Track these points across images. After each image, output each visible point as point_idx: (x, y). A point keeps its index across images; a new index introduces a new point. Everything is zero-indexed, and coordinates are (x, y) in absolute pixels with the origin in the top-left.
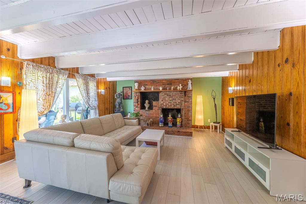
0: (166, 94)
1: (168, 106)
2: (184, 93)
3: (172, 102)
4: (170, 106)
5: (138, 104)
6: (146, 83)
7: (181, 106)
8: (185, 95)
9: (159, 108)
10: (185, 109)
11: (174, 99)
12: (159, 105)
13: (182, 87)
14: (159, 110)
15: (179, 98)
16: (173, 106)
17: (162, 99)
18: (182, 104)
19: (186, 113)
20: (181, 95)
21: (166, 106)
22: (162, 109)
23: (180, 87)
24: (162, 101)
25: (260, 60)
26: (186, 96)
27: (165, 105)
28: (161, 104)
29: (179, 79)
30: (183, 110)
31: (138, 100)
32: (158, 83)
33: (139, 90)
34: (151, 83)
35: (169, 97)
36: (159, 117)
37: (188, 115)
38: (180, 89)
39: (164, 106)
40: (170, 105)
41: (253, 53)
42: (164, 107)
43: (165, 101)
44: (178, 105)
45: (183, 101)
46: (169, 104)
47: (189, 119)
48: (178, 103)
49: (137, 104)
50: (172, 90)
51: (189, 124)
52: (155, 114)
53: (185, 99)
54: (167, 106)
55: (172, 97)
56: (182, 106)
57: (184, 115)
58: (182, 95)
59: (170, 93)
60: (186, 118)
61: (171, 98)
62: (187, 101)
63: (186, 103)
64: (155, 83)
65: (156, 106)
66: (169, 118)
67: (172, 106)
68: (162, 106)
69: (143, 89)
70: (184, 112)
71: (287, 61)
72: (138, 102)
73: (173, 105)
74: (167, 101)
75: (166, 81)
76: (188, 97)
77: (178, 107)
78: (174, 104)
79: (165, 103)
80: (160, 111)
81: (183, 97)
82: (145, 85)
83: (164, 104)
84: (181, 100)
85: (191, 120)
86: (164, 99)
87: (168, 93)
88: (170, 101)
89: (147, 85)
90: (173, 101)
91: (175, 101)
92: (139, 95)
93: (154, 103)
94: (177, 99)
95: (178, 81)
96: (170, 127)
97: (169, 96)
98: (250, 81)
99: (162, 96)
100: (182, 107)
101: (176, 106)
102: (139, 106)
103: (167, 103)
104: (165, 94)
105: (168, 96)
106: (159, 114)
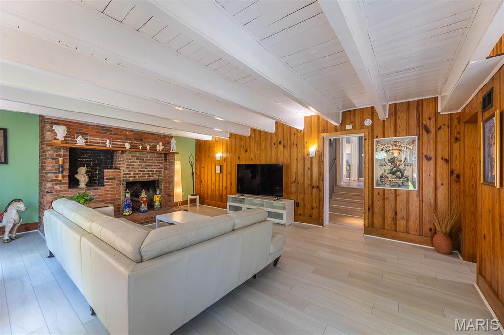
0: (136, 156)
1: (139, 177)
2: (165, 157)
3: (146, 170)
4: (142, 177)
5: (63, 177)
6: (84, 131)
7: (159, 176)
8: (166, 159)
9: (120, 181)
10: (165, 180)
11: (149, 165)
12: (120, 175)
13: (164, 147)
14: (121, 186)
15: (156, 164)
16: (148, 177)
17: (127, 165)
18: (161, 173)
19: (166, 187)
20: (159, 159)
21: (135, 177)
22: (126, 182)
23: (160, 148)
24: (127, 168)
25: (257, 136)
26: (166, 161)
27: (132, 175)
28: (124, 174)
29: (154, 134)
30: (162, 182)
31: (63, 166)
32: (116, 134)
33: (67, 143)
34: (98, 132)
35: (140, 162)
36: (120, 199)
37: (169, 189)
38: (161, 150)
39: (130, 177)
40: (142, 175)
41: (250, 129)
42: (131, 179)
43: (133, 168)
44: (155, 175)
45: (162, 168)
46: (140, 174)
47: (170, 194)
48: (154, 172)
49: (60, 175)
50: (148, 150)
51: (170, 201)
52: (111, 194)
53: (166, 165)
54: (137, 178)
55: (147, 162)
56: (161, 176)
57: (164, 189)
58: (161, 159)
59: (142, 155)
60: (167, 194)
61: (143, 164)
62: (168, 168)
63: (167, 172)
64: (108, 133)
65: (115, 179)
66: (142, 197)
67: (145, 177)
68: (126, 177)
69: (80, 142)
70: (164, 185)
71: (280, 143)
72: (62, 172)
73: (147, 175)
74: (137, 168)
75: (132, 133)
76: (169, 162)
77: (156, 177)
78: (149, 174)
79: (132, 173)
80: (122, 188)
81: (162, 163)
82: (84, 134)
83: (130, 174)
84: (159, 167)
85: (173, 196)
86: (130, 165)
87: (138, 154)
88: (143, 168)
89: (87, 134)
90: (147, 168)
91: (150, 168)
92: (64, 155)
93: (108, 173)
94: (154, 165)
95: (153, 136)
96: (144, 212)
97: (141, 159)
98: (246, 151)
99: (127, 159)
100: (161, 178)
101: (152, 177)
102: (67, 180)
103: (137, 172)
104: (133, 156)
105: (138, 159)
106: (119, 193)
